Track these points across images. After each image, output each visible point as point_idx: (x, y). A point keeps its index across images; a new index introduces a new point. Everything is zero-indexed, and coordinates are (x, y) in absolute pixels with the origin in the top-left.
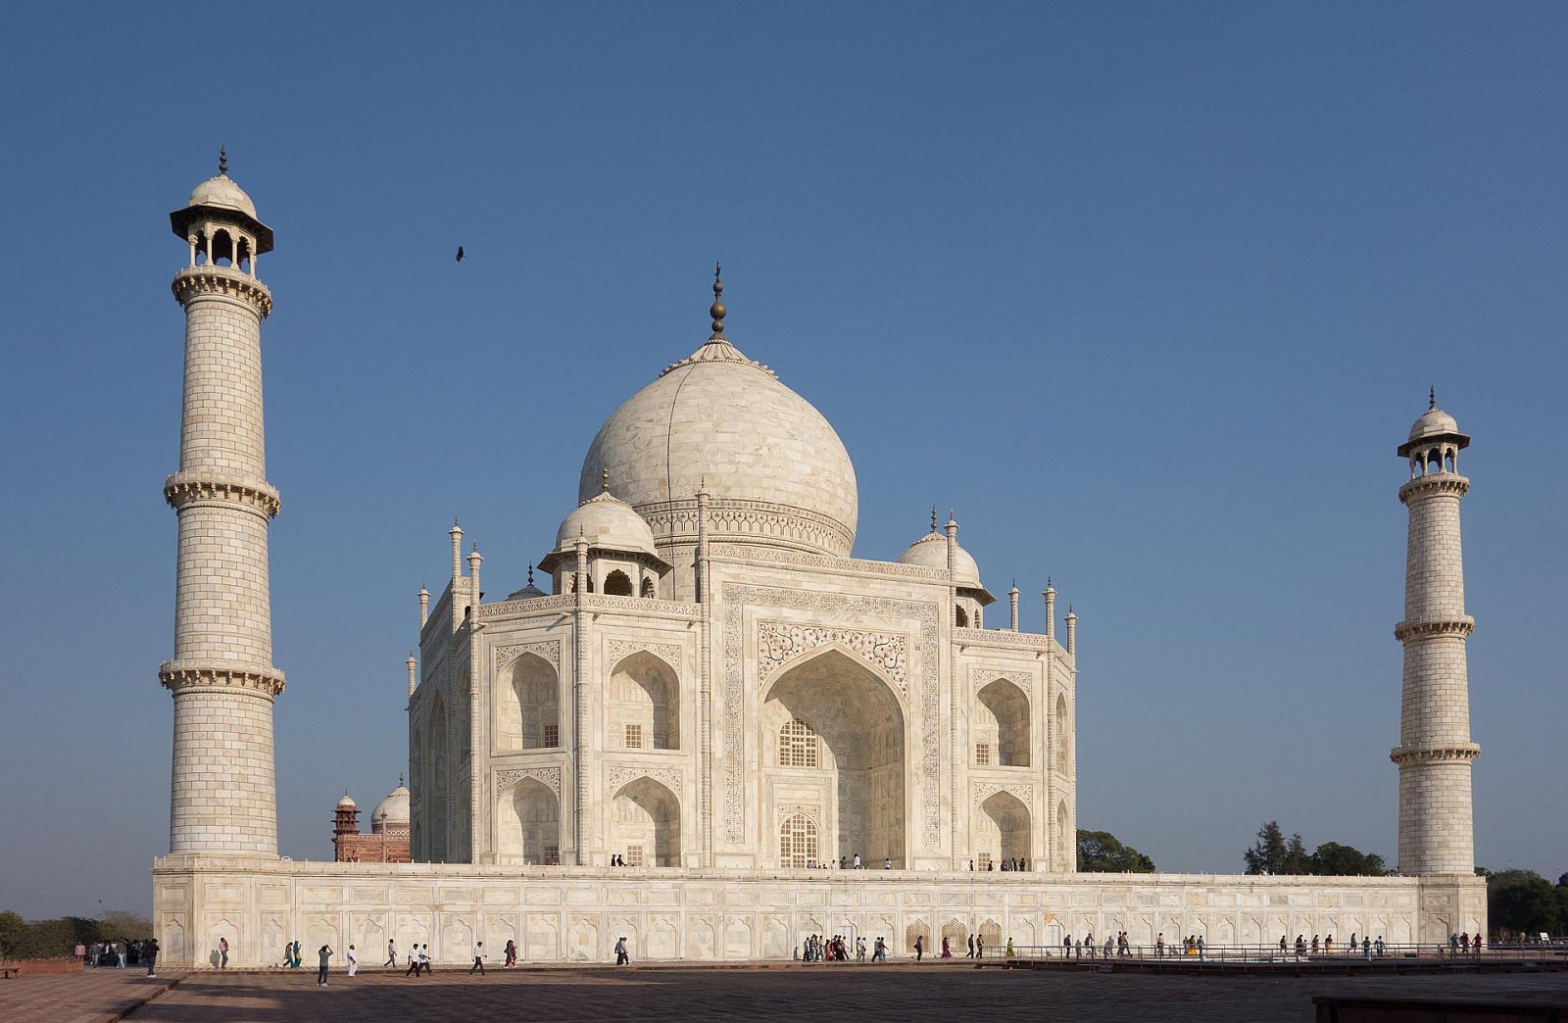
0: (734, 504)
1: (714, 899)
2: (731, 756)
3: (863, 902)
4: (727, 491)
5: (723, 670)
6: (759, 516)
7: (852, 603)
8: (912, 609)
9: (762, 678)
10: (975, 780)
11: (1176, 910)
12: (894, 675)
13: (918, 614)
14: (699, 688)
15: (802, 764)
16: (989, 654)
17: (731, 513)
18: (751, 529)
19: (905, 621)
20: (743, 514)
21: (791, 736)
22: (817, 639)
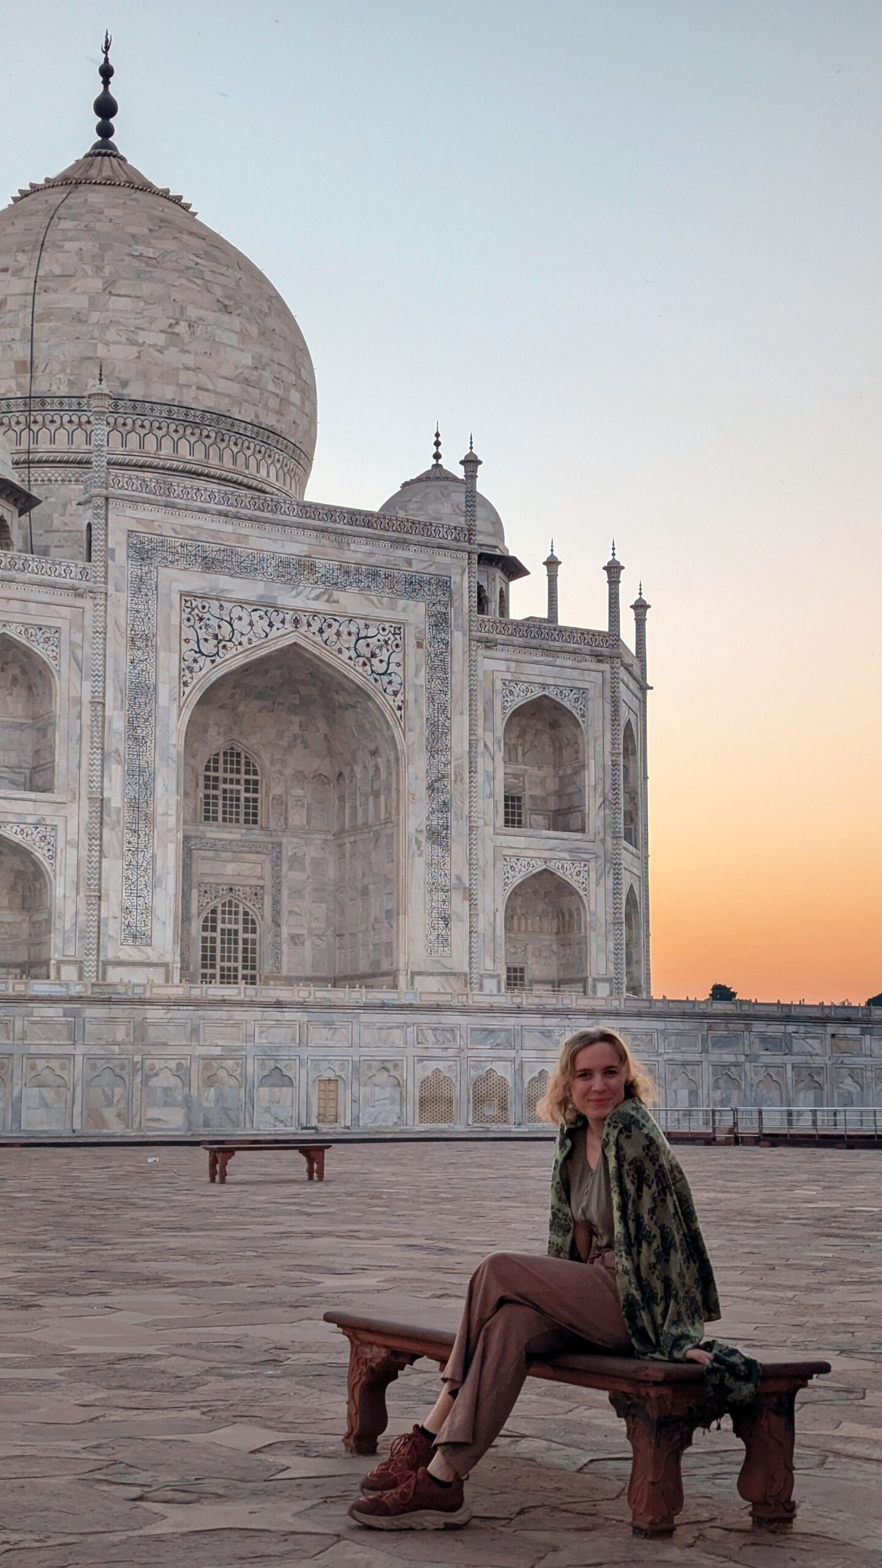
0: (134, 408)
1: (128, 1035)
2: (135, 805)
3: (356, 1040)
4: (124, 387)
5: (126, 668)
6: (173, 427)
7: (323, 571)
8: (413, 586)
9: (185, 684)
10: (506, 852)
11: (818, 1059)
12: (385, 685)
13: (422, 592)
14: (86, 698)
15: (237, 821)
16: (526, 658)
17: (129, 422)
18: (159, 447)
19: (402, 603)
20: (147, 423)
21: (221, 774)
22: (271, 625)
